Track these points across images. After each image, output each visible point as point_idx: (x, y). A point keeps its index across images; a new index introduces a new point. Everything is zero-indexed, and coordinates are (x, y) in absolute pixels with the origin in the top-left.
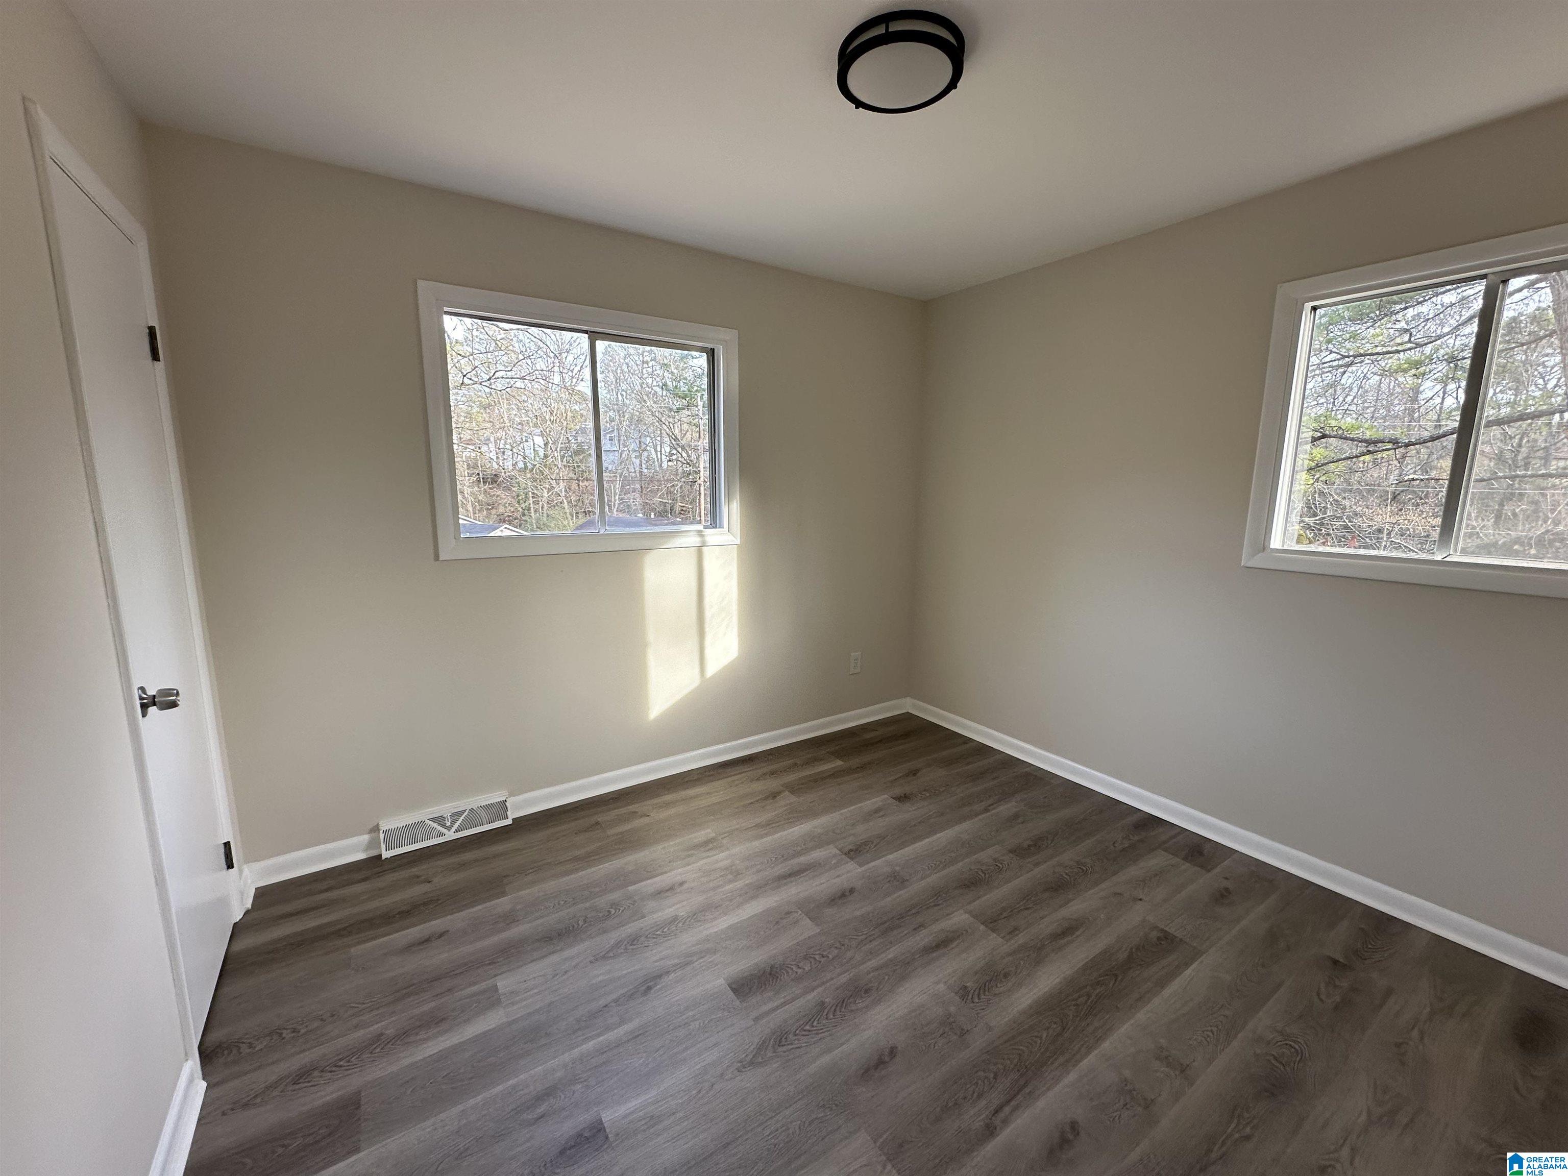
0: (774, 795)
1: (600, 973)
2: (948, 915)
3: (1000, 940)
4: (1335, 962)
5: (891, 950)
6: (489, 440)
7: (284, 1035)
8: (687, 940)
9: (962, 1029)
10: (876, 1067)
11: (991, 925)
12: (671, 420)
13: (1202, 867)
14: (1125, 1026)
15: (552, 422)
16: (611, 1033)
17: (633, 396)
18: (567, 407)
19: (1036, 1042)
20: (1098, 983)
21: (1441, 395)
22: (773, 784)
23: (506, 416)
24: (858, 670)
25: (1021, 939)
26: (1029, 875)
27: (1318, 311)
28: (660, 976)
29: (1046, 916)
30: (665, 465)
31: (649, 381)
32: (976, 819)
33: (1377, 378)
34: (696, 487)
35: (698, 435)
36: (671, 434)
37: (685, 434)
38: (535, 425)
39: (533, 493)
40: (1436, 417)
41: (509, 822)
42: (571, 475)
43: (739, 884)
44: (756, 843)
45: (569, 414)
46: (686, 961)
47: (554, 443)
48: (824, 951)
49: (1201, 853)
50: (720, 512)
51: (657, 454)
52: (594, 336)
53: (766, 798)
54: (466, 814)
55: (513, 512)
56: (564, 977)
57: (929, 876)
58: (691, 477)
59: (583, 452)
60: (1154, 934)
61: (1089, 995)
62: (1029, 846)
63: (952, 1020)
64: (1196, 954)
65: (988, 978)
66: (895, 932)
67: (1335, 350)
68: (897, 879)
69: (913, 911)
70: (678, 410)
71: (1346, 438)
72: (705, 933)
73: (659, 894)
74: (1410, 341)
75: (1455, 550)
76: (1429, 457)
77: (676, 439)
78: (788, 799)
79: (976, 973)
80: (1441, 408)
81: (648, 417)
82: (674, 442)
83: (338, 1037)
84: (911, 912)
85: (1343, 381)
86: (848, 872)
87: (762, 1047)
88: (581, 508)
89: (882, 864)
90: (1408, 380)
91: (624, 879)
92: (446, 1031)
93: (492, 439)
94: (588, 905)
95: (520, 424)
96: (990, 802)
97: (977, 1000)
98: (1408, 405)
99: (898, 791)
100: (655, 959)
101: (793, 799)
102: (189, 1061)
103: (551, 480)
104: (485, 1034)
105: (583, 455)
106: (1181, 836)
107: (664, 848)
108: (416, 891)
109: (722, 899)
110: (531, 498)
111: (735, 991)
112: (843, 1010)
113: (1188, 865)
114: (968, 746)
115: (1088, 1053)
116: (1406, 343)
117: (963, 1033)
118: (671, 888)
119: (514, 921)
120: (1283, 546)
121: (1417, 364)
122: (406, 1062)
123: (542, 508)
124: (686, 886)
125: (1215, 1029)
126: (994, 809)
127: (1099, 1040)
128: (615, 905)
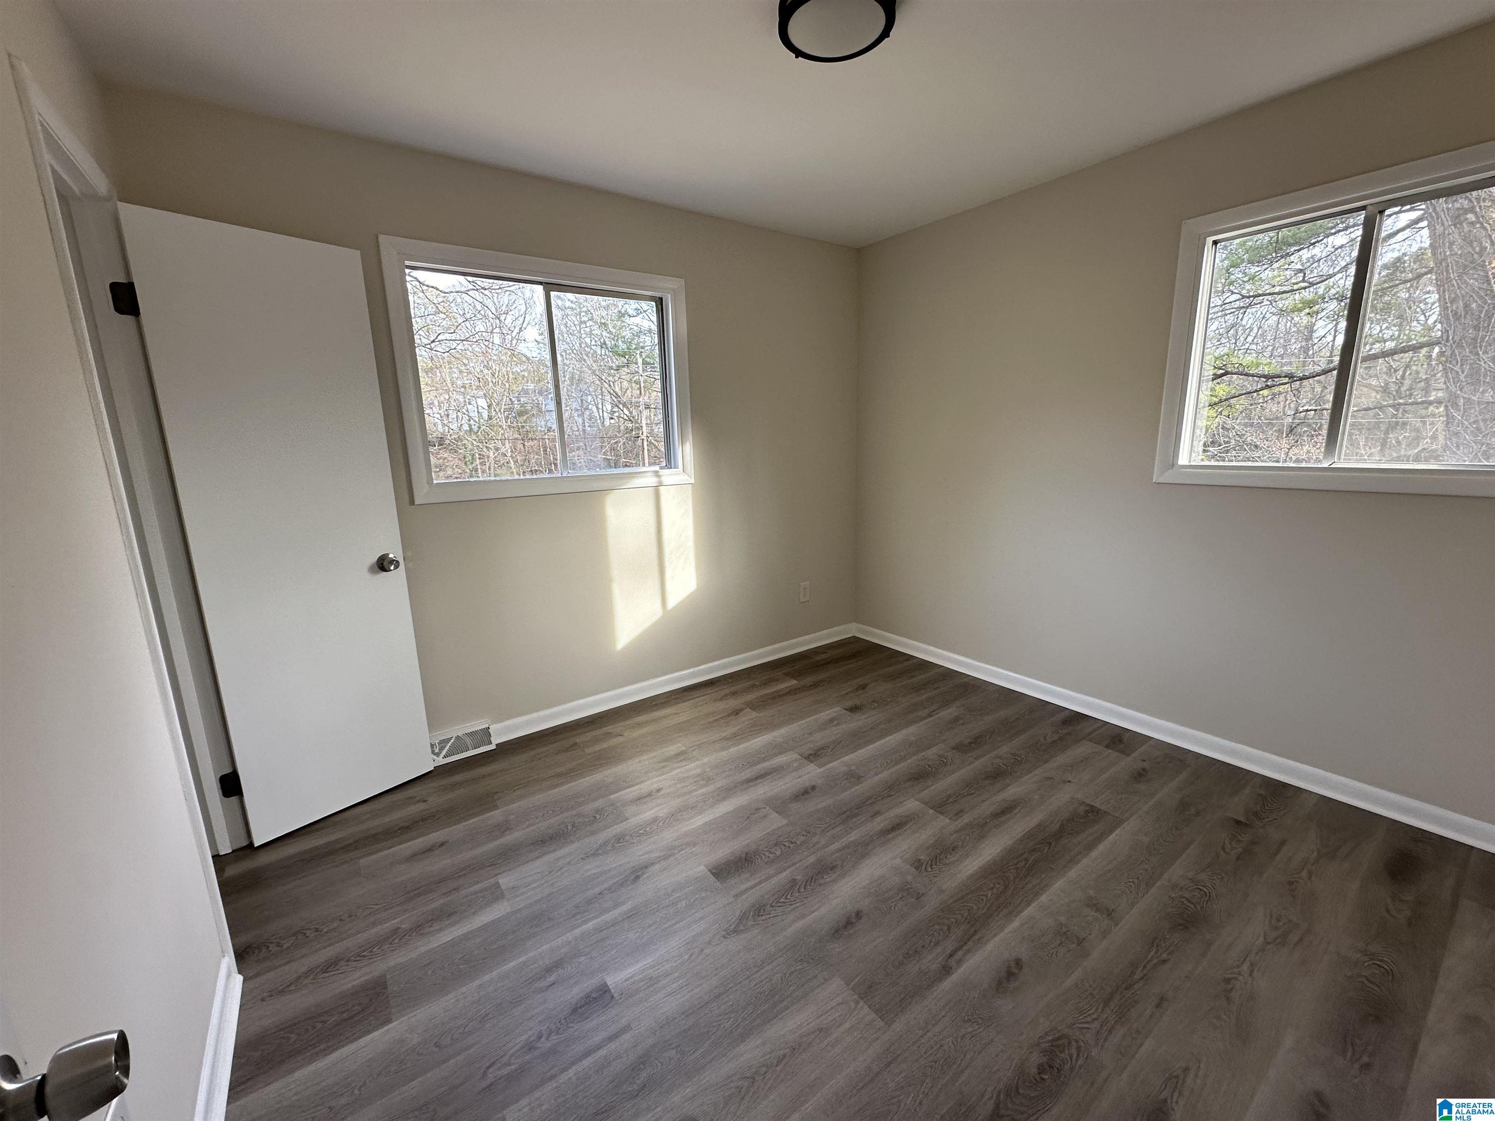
0: (737, 712)
1: (592, 867)
2: (901, 803)
3: (948, 821)
4: (1238, 822)
5: (852, 834)
6: (432, 403)
7: (308, 935)
8: (668, 836)
9: (919, 893)
10: (845, 927)
11: (939, 809)
12: (611, 378)
13: (1123, 752)
14: (1059, 883)
15: (494, 384)
16: (607, 915)
17: (573, 355)
18: (509, 369)
19: (982, 900)
20: (1034, 850)
21: (1333, 333)
22: (733, 703)
23: (448, 379)
24: (807, 599)
25: (966, 819)
26: (970, 767)
27: (1219, 245)
28: (646, 867)
29: (987, 799)
30: (607, 423)
31: (588, 340)
32: (922, 723)
33: (1275, 318)
34: (639, 442)
35: (638, 392)
36: (612, 392)
37: (626, 392)
38: (478, 387)
39: (480, 454)
40: (1328, 354)
41: (492, 747)
42: (516, 436)
43: (711, 788)
44: (724, 753)
45: (510, 375)
46: (669, 853)
47: (498, 404)
48: (793, 838)
49: (1121, 741)
50: (674, 451)
51: (598, 412)
52: (549, 287)
53: (729, 715)
54: (452, 741)
55: (461, 473)
56: (559, 873)
57: (882, 772)
58: (634, 433)
59: (526, 412)
60: (1082, 809)
61: (1026, 860)
62: (970, 743)
63: (909, 886)
64: (1118, 823)
65: (938, 851)
66: (854, 820)
67: (1236, 291)
68: (854, 777)
69: (870, 802)
70: (618, 368)
71: (1247, 375)
72: (684, 829)
73: (639, 799)
74: (1303, 281)
75: (1339, 459)
76: (1322, 391)
77: (617, 396)
78: (750, 716)
79: (928, 848)
80: (1333, 346)
81: (589, 376)
82: (615, 400)
83: (358, 932)
84: (868, 803)
85: (1244, 322)
86: (809, 773)
87: (743, 918)
88: (528, 467)
89: (838, 765)
90: (1302, 319)
91: (605, 790)
92: (457, 922)
93: (436, 403)
94: (574, 812)
95: (462, 387)
96: (934, 707)
97: (930, 870)
98: (1304, 344)
99: (849, 704)
100: (641, 853)
101: (754, 714)
102: (226, 957)
103: (496, 441)
104: (493, 922)
105: (527, 416)
106: (1104, 728)
107: (640, 762)
108: (414, 809)
109: (697, 801)
110: (478, 460)
111: (714, 874)
112: (812, 884)
113: (1110, 751)
114: (911, 662)
115: (1028, 905)
116: (1300, 282)
117: (919, 896)
118: (650, 795)
119: (508, 829)
120: (1190, 462)
121: (1310, 304)
122: (423, 949)
123: (489, 469)
124: (662, 793)
125: (1136, 881)
126: (937, 714)
127: (1037, 895)
128: (598, 811)
